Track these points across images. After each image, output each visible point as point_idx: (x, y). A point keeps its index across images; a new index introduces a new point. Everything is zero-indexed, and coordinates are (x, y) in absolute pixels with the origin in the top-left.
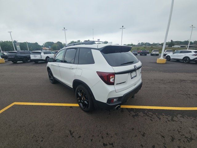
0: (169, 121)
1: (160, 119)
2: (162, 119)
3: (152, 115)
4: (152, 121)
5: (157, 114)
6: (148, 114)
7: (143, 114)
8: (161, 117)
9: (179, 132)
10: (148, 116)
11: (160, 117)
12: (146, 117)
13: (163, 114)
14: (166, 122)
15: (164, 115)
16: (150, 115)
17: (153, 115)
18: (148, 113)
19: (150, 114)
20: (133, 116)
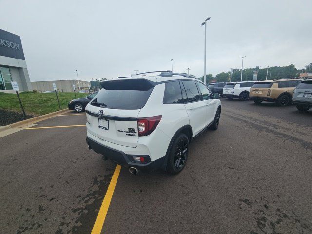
0: (63, 224)
1: (74, 211)
2: (72, 213)
3: (86, 202)
4: (77, 197)
5: (86, 211)
6: (91, 197)
7: (94, 190)
8: (77, 215)
9: (39, 226)
10: (88, 195)
11: (77, 212)
12: (86, 193)
13: (79, 224)
14: (64, 218)
15: (76, 222)
16: (88, 198)
17: (86, 204)
18: (94, 198)
19: (89, 200)
20: (96, 179)
